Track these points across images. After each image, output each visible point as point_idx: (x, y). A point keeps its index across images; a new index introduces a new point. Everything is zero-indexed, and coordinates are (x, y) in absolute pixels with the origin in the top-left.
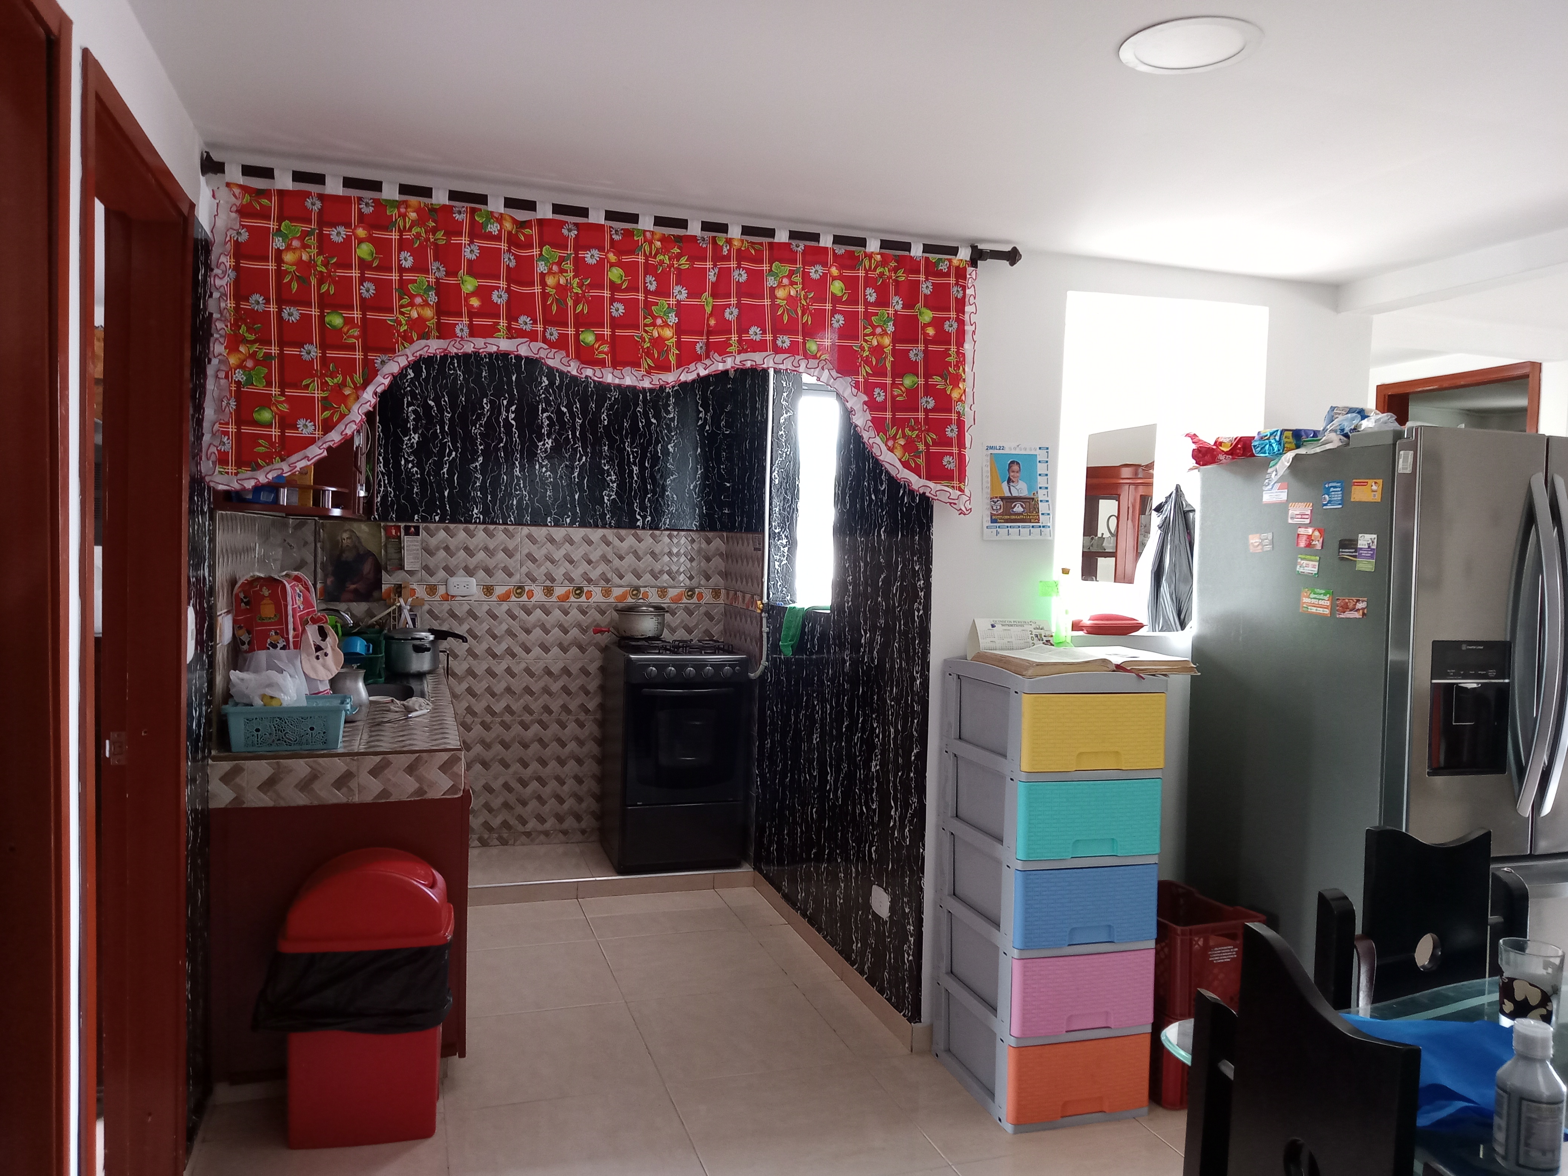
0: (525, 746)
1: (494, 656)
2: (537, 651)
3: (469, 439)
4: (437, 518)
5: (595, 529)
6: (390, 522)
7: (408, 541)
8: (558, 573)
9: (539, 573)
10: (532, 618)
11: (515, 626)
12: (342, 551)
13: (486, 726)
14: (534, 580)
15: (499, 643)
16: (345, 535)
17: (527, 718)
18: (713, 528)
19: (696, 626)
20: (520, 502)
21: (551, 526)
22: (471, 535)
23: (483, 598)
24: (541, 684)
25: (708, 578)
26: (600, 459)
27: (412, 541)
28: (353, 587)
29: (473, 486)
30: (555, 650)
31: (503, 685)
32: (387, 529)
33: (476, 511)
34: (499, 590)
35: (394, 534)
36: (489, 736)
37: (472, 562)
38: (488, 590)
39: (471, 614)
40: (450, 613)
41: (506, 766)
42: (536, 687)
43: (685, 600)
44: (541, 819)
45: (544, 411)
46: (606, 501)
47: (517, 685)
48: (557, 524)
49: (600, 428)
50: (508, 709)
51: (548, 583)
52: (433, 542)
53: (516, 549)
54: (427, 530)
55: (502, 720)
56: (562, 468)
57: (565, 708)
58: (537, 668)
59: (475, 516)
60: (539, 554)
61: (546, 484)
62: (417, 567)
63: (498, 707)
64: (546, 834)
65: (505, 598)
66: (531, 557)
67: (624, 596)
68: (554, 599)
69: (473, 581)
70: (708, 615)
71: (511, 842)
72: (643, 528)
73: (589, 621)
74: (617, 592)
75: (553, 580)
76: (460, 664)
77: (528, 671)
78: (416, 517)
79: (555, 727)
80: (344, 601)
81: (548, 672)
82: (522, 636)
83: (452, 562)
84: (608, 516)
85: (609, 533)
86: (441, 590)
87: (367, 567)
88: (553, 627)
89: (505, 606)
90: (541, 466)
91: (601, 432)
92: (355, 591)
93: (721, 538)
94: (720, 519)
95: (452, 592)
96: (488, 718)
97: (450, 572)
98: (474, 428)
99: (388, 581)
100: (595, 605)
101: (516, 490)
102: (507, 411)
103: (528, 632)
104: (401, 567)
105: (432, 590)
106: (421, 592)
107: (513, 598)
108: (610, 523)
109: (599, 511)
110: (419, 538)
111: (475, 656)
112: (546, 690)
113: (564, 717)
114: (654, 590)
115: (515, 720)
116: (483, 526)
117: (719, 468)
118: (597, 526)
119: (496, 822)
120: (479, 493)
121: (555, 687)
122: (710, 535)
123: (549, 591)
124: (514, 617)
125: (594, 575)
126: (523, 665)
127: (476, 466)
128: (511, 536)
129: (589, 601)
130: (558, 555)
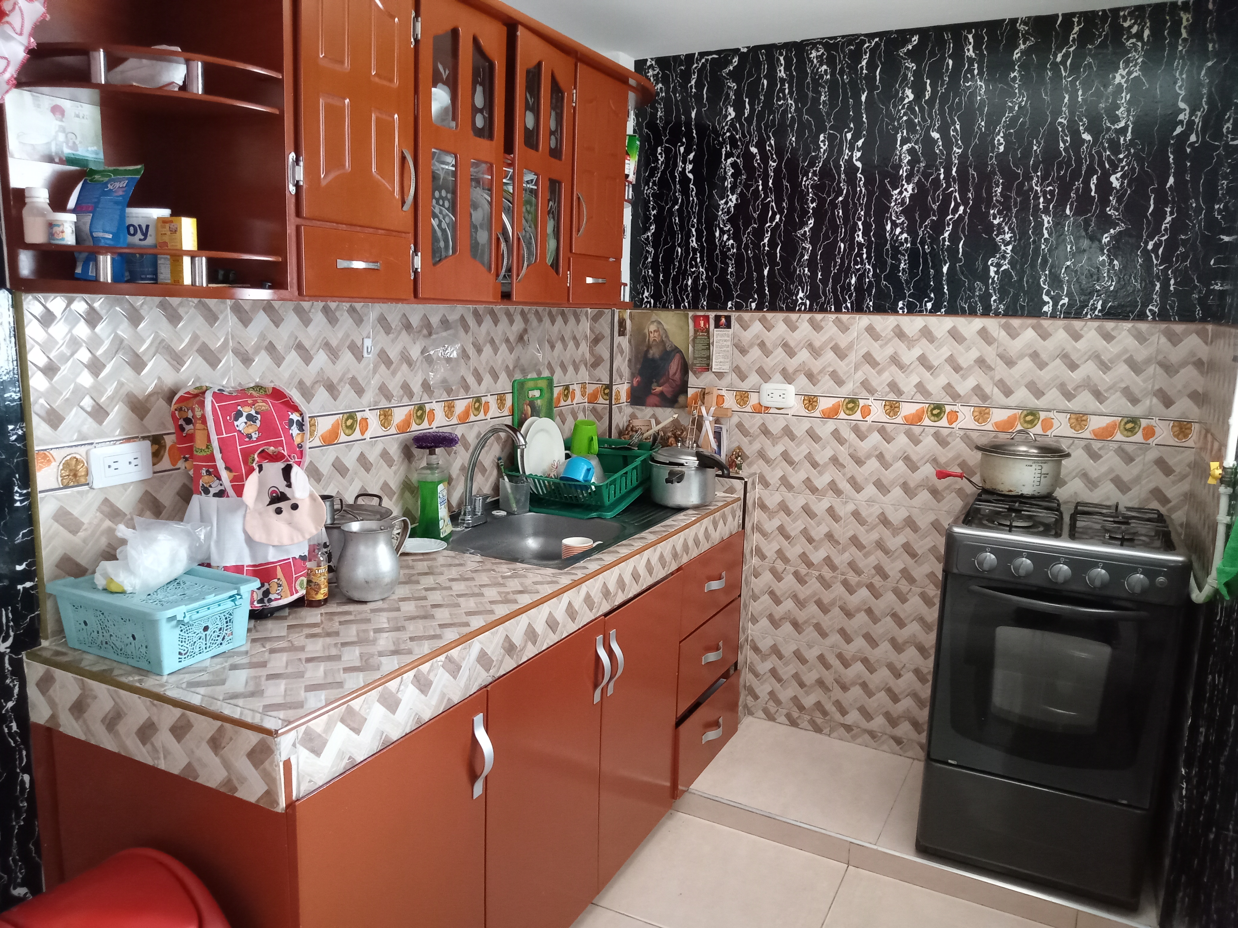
0: (849, 614)
1: (814, 490)
2: (870, 490)
3: (798, 194)
4: (754, 305)
5: (970, 319)
6: (701, 311)
7: (719, 336)
8: (908, 384)
9: (880, 381)
10: (865, 446)
11: (843, 453)
12: (649, 347)
13: (800, 579)
14: (871, 391)
15: (821, 473)
16: (653, 328)
17: (853, 578)
18: (1186, 316)
19: (1137, 480)
20: (860, 279)
21: (903, 314)
22: (793, 327)
23: (804, 412)
24: (874, 536)
25: (1168, 402)
26: (988, 207)
27: (722, 336)
28: (659, 389)
29: (799, 260)
30: (897, 492)
31: (823, 529)
32: (696, 319)
33: (801, 295)
34: (825, 404)
35: (702, 325)
36: (803, 592)
37: (792, 364)
38: (811, 402)
39: (788, 432)
40: (763, 429)
41: (823, 634)
42: (868, 538)
43: (1119, 436)
44: (867, 715)
45: (904, 141)
46: (992, 274)
47: (843, 532)
48: (912, 310)
49: (992, 158)
50: (828, 561)
51: (892, 397)
52: (747, 336)
53: (850, 346)
54: (740, 320)
55: (820, 575)
56: (926, 226)
57: (906, 574)
58: (871, 513)
59: (800, 301)
60: (881, 354)
61: (900, 252)
62: (725, 368)
63: (817, 557)
64: (872, 735)
65: (830, 414)
66: (869, 358)
67: (1010, 422)
68: (899, 420)
69: (791, 389)
70: (1162, 464)
71: (827, 730)
72: (1053, 316)
73: (950, 455)
74: (999, 416)
75: (900, 393)
76: (771, 495)
77: (856, 514)
78: (729, 304)
79: (890, 598)
80: (650, 406)
81: (884, 521)
82: (851, 467)
83: (769, 363)
84: (994, 298)
85: (992, 324)
86: (753, 399)
87: (674, 367)
88: (896, 459)
89: (831, 425)
90: (895, 225)
91: (992, 165)
92: (662, 394)
93: (1202, 335)
94: (1202, 301)
95: (766, 402)
96: (803, 570)
97: (766, 377)
98: (805, 179)
99: (695, 382)
100: (962, 433)
101: (856, 263)
102: (851, 149)
103: (859, 462)
104: (707, 367)
105: (743, 397)
106: (730, 401)
107: (842, 415)
108: (998, 308)
109: (980, 289)
110: (730, 331)
111: (789, 487)
112: (880, 545)
113: (904, 586)
114: (1064, 418)
115: (836, 577)
116: (807, 316)
117: (1211, 210)
118: (972, 312)
119: (809, 701)
120: (806, 269)
121: (895, 542)
122: (1179, 328)
123: (892, 408)
124: (841, 440)
125: (964, 387)
126: (851, 507)
127: (805, 232)
128: (844, 328)
129: (953, 425)
130: (909, 356)
